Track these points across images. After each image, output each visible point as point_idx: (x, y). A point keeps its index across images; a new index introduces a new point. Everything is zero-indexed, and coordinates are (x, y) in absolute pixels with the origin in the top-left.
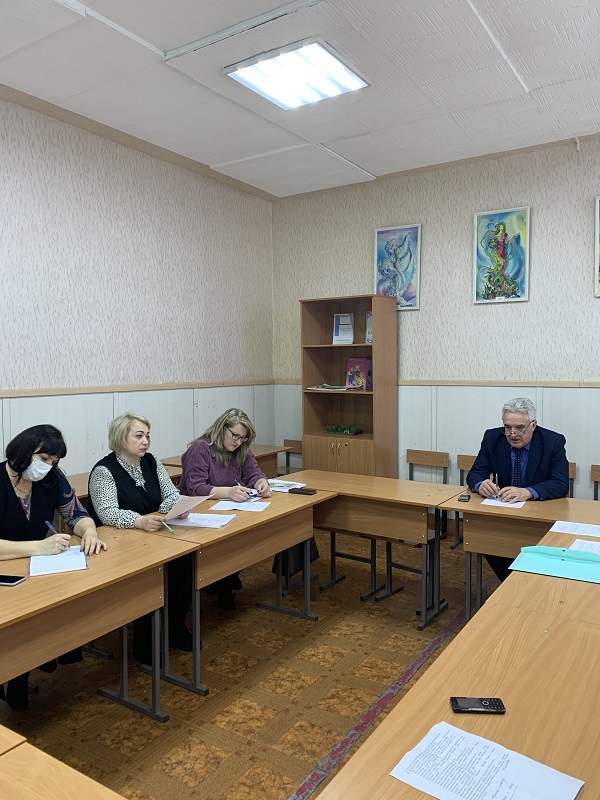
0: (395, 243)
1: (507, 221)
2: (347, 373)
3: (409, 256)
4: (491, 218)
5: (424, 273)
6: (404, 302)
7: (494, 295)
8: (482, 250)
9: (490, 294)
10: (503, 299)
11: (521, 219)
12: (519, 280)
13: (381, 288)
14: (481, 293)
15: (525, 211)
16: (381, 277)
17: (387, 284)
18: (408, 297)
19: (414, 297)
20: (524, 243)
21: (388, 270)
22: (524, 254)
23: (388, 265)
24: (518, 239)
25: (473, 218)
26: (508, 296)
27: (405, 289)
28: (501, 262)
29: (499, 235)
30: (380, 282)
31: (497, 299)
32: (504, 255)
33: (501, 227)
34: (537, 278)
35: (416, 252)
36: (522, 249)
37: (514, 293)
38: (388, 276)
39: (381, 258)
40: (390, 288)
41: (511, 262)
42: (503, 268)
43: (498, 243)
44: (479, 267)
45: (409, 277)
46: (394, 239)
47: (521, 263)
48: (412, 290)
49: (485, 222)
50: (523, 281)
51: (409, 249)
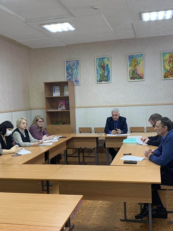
0: (71, 65)
1: (104, 60)
2: (58, 105)
3: (76, 69)
4: (100, 59)
5: (81, 74)
6: (75, 83)
7: (102, 81)
8: (98, 68)
9: (101, 81)
10: (104, 82)
11: (108, 59)
12: (108, 77)
13: (68, 78)
14: (98, 80)
15: (109, 57)
16: (68, 75)
17: (70, 77)
18: (77, 81)
19: (78, 81)
20: (109, 66)
21: (70, 73)
22: (109, 70)
23: (70, 71)
24: (108, 65)
25: (95, 58)
26: (106, 81)
27: (75, 79)
28: (103, 72)
29: (102, 64)
30: (67, 77)
31: (103, 82)
32: (104, 70)
33: (103, 62)
34: (113, 76)
35: (78, 68)
36: (109, 68)
37: (107, 80)
38: (70, 75)
39: (67, 69)
40: (71, 78)
41: (106, 72)
42: (104, 73)
43: (102, 66)
44: (97, 73)
45: (77, 75)
46: (71, 64)
47: (109, 72)
48: (78, 79)
49: (98, 60)
50: (109, 77)
51: (76, 67)
